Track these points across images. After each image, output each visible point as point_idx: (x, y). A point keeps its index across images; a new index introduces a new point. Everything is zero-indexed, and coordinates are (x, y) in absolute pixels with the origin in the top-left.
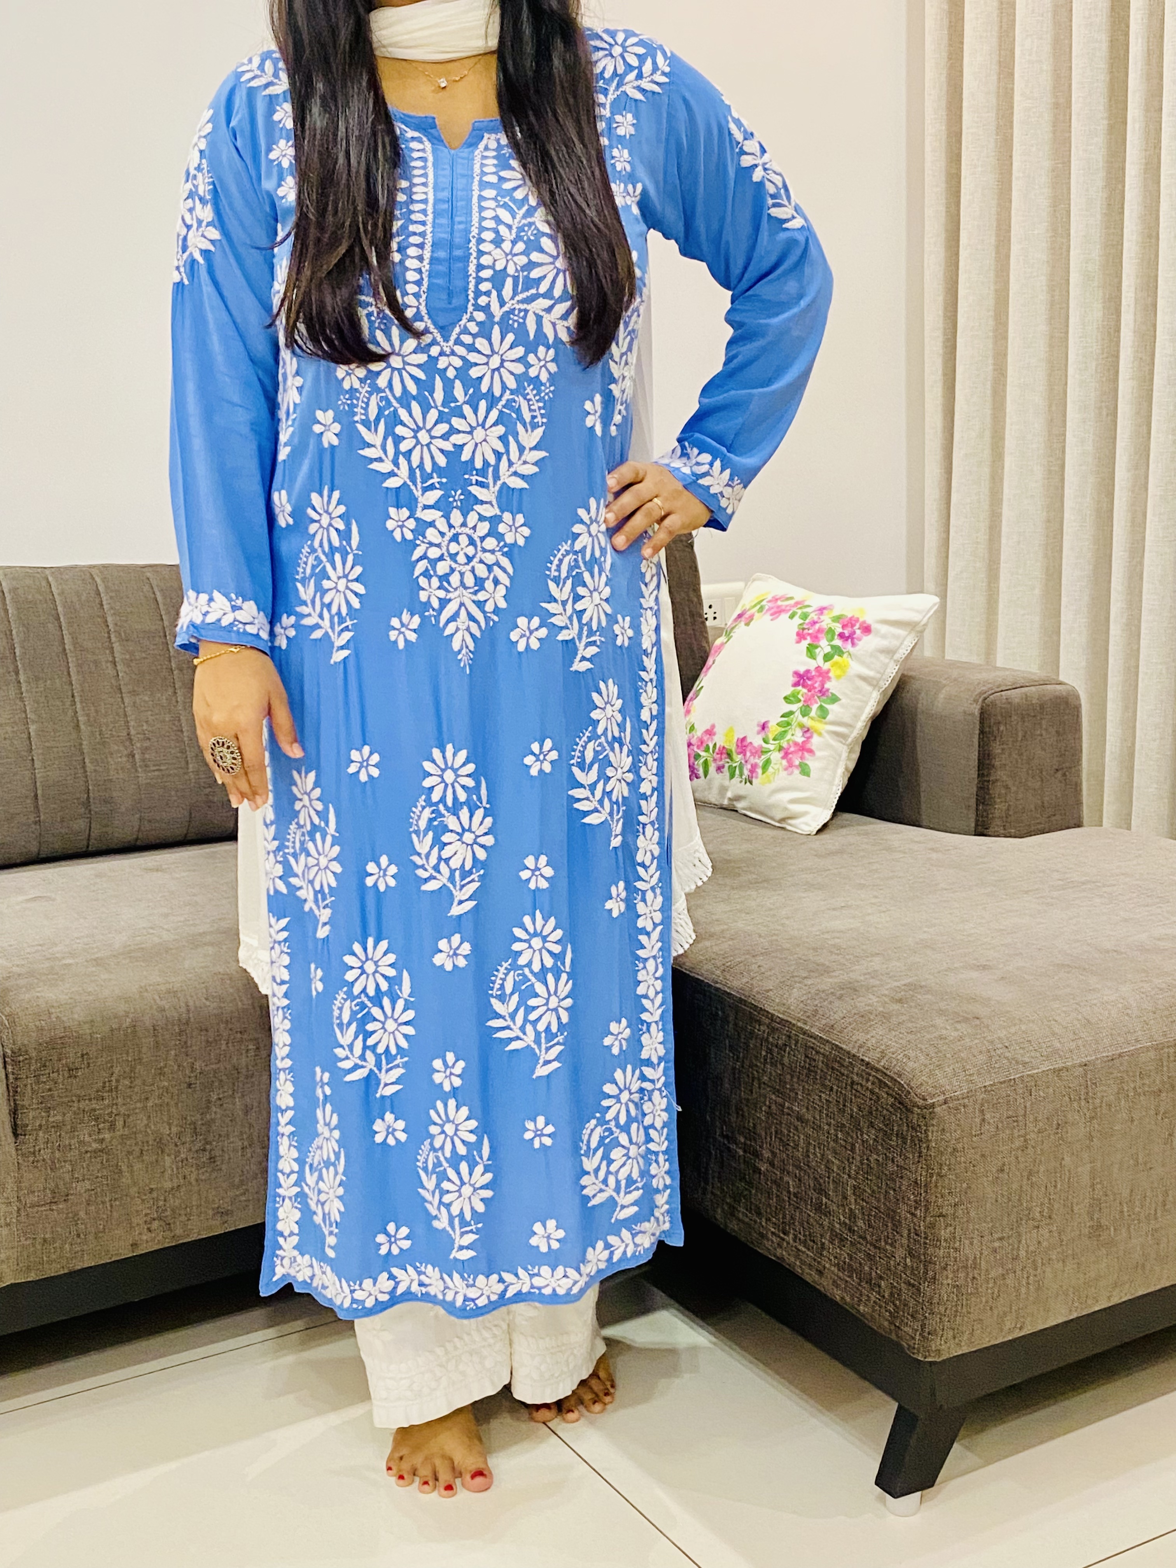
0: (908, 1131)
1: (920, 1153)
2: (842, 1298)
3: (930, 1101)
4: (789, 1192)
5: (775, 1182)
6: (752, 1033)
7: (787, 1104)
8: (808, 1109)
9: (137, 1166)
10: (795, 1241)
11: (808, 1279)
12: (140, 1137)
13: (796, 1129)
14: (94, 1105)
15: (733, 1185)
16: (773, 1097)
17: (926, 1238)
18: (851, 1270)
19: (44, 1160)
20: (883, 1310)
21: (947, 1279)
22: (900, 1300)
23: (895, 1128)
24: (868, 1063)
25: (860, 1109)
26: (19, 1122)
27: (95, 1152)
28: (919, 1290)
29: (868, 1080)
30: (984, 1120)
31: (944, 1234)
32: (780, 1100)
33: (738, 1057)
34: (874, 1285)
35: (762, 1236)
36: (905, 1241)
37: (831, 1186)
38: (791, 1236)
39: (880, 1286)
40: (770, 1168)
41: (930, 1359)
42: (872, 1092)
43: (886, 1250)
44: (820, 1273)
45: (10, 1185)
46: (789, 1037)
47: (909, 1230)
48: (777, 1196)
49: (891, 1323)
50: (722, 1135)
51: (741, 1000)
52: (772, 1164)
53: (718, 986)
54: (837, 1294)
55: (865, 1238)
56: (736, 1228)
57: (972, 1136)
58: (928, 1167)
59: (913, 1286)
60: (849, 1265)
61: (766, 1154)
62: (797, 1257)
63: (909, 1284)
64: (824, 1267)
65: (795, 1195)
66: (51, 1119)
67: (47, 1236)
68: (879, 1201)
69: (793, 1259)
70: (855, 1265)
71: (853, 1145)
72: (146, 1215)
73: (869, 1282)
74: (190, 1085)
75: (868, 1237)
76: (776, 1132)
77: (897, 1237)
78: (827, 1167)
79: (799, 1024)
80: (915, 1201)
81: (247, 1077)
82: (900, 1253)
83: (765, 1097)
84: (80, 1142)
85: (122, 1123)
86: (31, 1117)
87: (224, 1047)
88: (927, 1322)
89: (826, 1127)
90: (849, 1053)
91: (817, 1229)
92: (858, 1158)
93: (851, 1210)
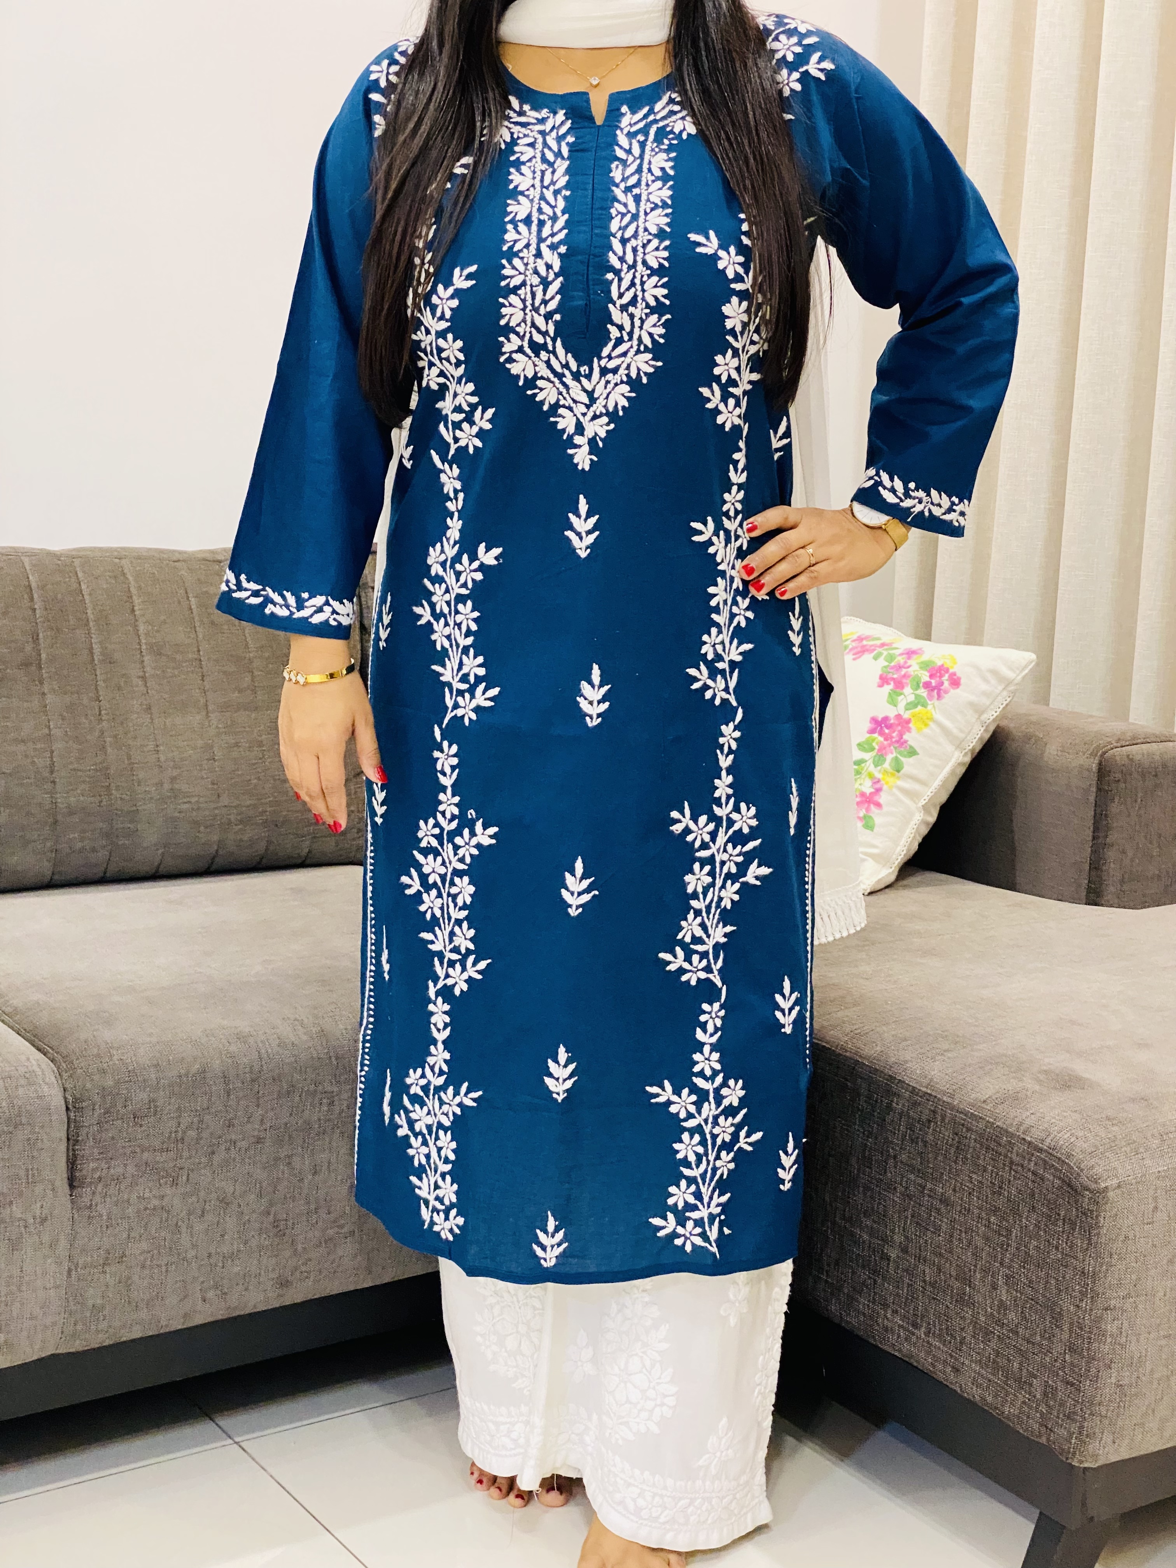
0: (1077, 1216)
1: (1090, 1240)
2: (983, 1399)
3: (1103, 1185)
4: (924, 1281)
5: (907, 1270)
6: (889, 1107)
7: (929, 1185)
8: (954, 1190)
9: (199, 1227)
10: (927, 1334)
11: (940, 1376)
12: (202, 1194)
13: (938, 1211)
14: (160, 1158)
15: (853, 1273)
16: (912, 1177)
17: (1090, 1332)
18: (996, 1368)
19: (101, 1216)
20: (1033, 1412)
21: (1111, 1378)
22: (1056, 1401)
23: (1062, 1213)
24: (1030, 1143)
25: (1020, 1191)
26: (77, 1174)
27: (154, 1209)
28: (1078, 1390)
29: (1030, 1160)
30: (1156, 1208)
31: (1111, 1328)
32: (920, 1181)
33: (870, 1133)
34: (1023, 1383)
35: (886, 1329)
36: (1065, 1336)
37: (978, 1276)
38: (923, 1329)
39: (1031, 1385)
40: (900, 1254)
41: (1086, 1465)
42: (1034, 1173)
43: (1040, 1345)
44: (956, 1370)
45: (63, 1243)
46: (934, 1112)
47: (1072, 1324)
48: (909, 1285)
49: (1041, 1425)
50: (843, 1218)
51: (876, 1070)
52: (905, 1250)
53: (848, 1054)
54: (974, 1393)
55: (1017, 1333)
56: (854, 1321)
57: (1144, 1224)
58: (1098, 1256)
59: (1072, 1385)
60: (994, 1362)
61: (898, 1238)
62: (928, 1353)
63: (1068, 1383)
64: (963, 1363)
65: (933, 1285)
66: (112, 1171)
67: (99, 1301)
68: (1037, 1291)
69: (922, 1354)
70: (1002, 1362)
71: (1009, 1231)
72: (203, 1282)
73: (1019, 1380)
74: (259, 1140)
75: (1020, 1330)
76: (913, 1216)
77: (1057, 1331)
78: (973, 1254)
79: (945, 1099)
80: (1081, 1292)
81: (318, 1134)
82: (1058, 1348)
83: (903, 1177)
84: (139, 1197)
85: (185, 1178)
86: (89, 1168)
87: (297, 1098)
88: (1086, 1424)
89: (976, 1211)
90: (1007, 1131)
91: (957, 1322)
92: (1014, 1245)
93: (1001, 1302)
